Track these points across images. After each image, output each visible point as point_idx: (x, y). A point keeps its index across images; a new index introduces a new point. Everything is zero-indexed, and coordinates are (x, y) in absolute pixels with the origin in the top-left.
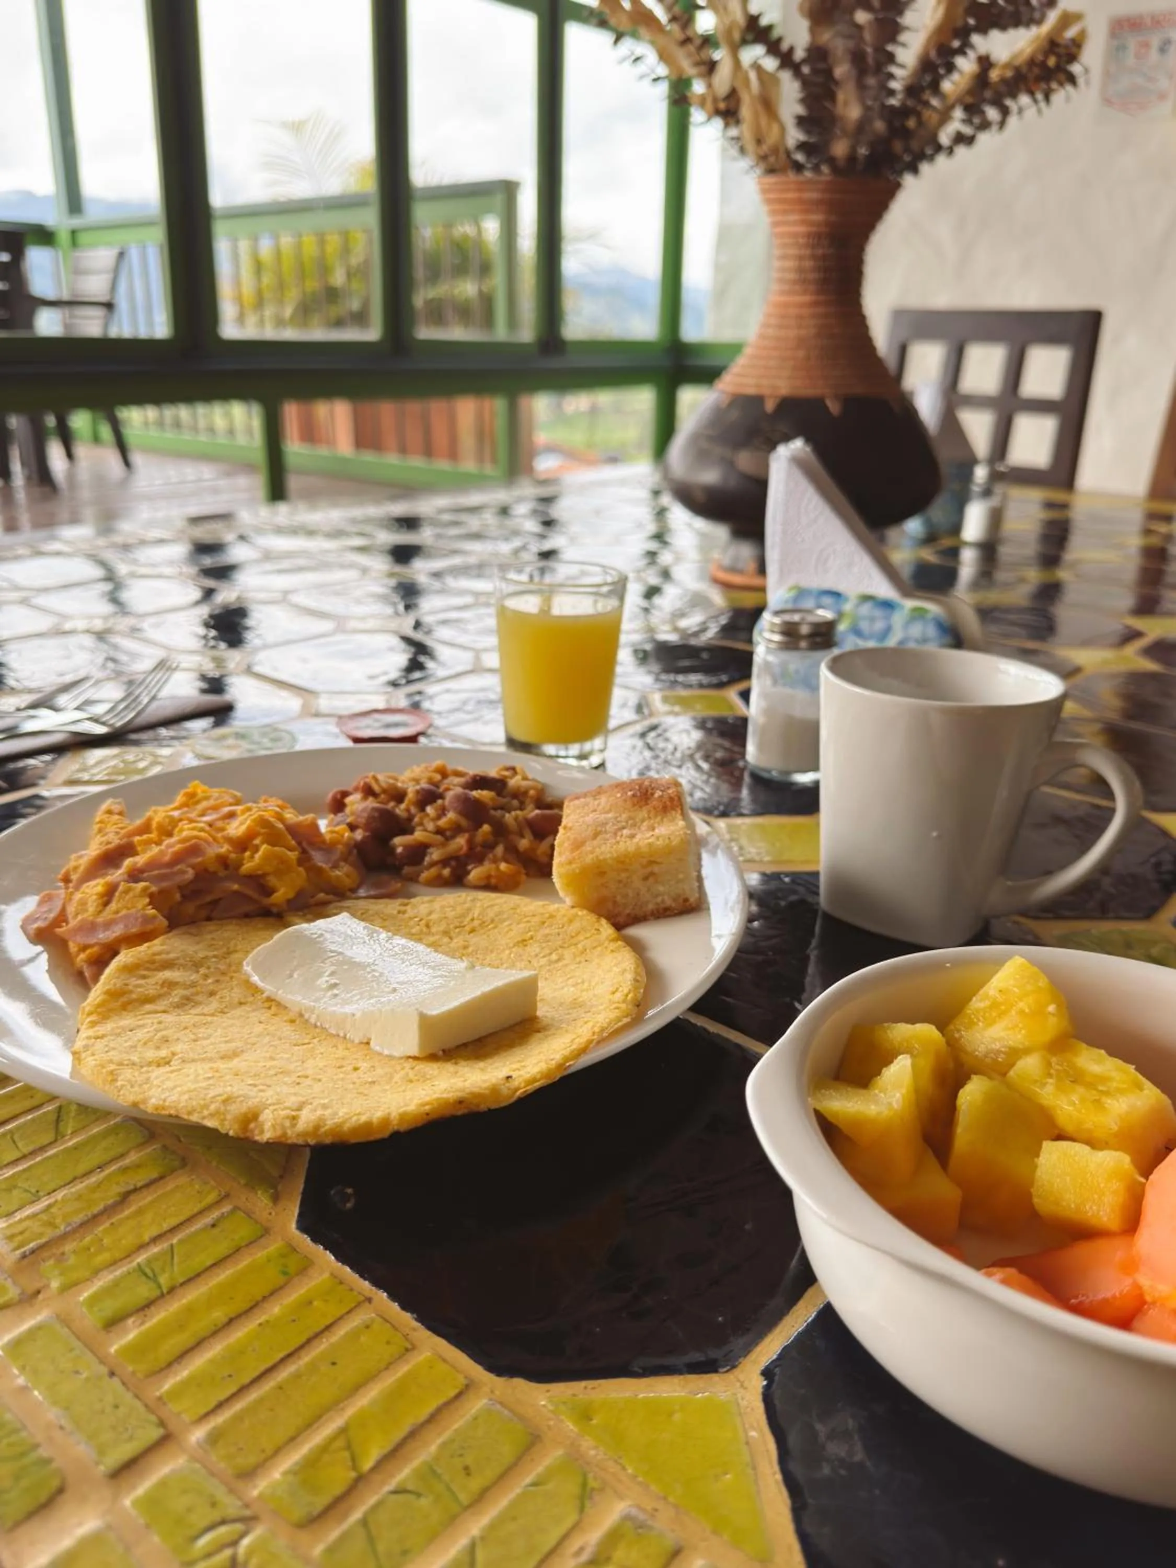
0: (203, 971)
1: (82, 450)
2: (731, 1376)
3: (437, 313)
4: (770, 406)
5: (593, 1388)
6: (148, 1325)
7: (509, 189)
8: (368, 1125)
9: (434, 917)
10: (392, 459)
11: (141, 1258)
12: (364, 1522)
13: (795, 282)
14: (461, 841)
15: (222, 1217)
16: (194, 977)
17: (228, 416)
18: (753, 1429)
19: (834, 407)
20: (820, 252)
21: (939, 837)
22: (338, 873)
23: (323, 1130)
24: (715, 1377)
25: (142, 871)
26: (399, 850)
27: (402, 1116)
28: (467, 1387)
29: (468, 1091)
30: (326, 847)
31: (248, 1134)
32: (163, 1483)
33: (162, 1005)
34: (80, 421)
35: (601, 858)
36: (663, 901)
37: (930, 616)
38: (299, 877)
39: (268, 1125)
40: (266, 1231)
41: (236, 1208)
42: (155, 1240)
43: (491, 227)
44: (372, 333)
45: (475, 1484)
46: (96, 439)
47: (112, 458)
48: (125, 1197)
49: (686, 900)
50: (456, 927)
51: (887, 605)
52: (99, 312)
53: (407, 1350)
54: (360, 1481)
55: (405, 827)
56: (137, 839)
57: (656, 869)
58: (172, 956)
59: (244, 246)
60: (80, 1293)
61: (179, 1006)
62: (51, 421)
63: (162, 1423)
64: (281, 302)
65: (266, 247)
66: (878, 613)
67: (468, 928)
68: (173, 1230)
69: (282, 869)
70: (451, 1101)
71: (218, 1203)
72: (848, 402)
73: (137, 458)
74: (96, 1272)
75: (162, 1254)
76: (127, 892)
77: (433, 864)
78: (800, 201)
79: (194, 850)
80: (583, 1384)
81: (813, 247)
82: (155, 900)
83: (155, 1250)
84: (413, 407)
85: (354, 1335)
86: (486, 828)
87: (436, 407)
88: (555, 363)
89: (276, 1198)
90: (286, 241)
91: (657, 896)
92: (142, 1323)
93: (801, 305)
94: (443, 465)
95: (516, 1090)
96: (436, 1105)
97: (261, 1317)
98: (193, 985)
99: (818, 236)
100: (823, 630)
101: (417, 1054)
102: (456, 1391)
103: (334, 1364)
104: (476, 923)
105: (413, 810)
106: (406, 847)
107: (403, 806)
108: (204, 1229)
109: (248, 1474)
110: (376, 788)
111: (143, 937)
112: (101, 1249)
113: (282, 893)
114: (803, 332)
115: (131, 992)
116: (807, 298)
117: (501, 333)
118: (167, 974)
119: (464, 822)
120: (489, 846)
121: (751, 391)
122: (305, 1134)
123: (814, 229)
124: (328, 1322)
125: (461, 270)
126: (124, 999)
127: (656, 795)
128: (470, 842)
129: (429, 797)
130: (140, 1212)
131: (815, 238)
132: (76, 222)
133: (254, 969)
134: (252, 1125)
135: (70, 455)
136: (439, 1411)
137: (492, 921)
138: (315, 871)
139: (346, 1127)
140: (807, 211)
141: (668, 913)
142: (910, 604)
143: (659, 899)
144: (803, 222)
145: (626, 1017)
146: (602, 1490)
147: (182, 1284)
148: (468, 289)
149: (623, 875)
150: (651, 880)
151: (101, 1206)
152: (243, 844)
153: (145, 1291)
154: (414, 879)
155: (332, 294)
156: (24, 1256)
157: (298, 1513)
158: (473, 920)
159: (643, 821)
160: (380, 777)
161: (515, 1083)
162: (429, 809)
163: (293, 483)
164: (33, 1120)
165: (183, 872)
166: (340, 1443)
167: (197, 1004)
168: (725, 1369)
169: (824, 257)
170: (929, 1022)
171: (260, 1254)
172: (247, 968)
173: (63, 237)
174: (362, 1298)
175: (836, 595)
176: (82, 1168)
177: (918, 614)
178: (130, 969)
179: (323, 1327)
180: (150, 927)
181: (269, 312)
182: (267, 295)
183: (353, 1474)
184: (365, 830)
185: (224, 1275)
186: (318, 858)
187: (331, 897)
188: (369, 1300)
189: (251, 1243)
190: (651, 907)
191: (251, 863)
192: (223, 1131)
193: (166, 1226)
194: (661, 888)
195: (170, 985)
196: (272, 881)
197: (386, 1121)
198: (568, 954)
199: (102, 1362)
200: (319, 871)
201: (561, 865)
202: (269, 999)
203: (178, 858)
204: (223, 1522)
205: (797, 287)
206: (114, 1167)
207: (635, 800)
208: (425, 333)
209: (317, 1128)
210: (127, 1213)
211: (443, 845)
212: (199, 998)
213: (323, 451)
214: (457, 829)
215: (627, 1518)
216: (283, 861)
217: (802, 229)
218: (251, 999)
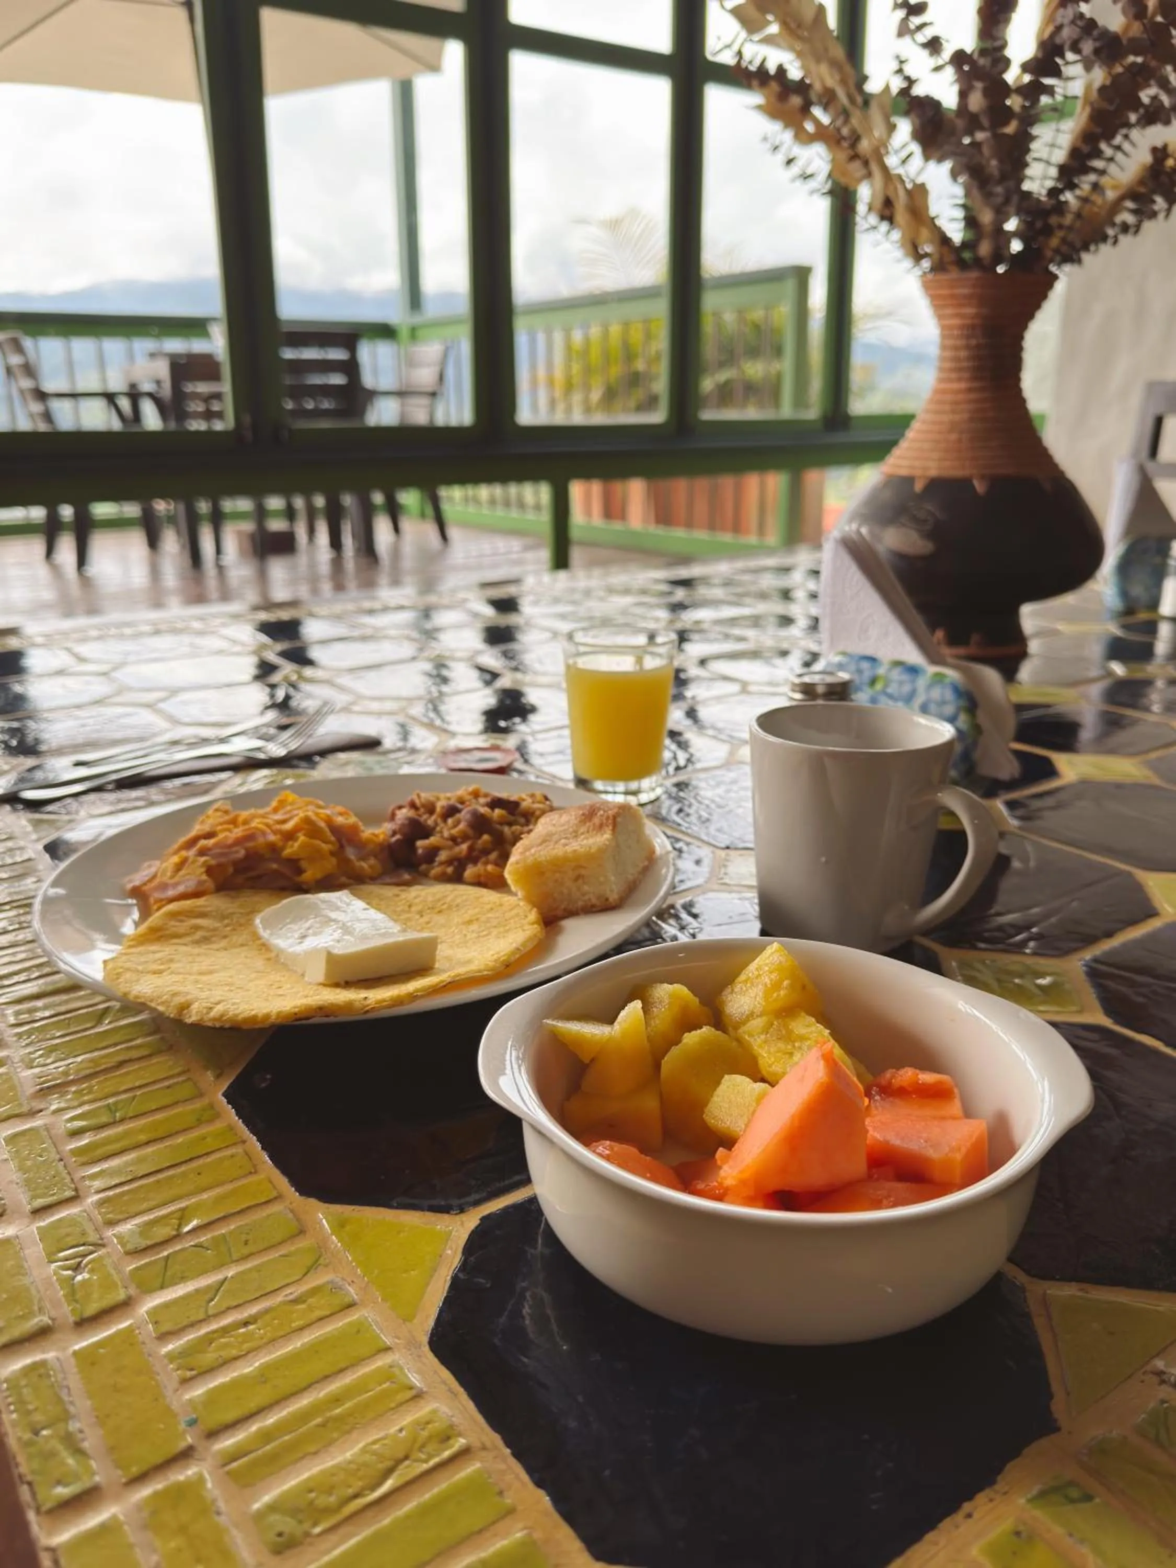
0: (226, 921)
1: (406, 525)
2: (458, 1218)
3: (725, 394)
4: (918, 487)
5: (359, 1211)
6: (98, 1137)
7: (802, 274)
8: (254, 1018)
9: (417, 901)
10: (679, 533)
11: (111, 1101)
12: (168, 1257)
13: (951, 370)
14: (464, 847)
15: (177, 1083)
16: (217, 925)
17: (537, 494)
18: (451, 1249)
19: (979, 486)
20: (974, 342)
21: (827, 862)
22: (364, 865)
23: (225, 1018)
24: (446, 1216)
25: (209, 849)
26: (420, 851)
27: (279, 1013)
28: (276, 1198)
29: (329, 1002)
30: (360, 845)
31: (182, 1018)
32: (60, 1220)
33: (188, 939)
34: (409, 498)
35: (539, 860)
36: (590, 899)
37: (947, 681)
38: (330, 864)
39: (194, 1012)
40: (201, 1095)
41: (189, 1079)
42: (126, 1091)
43: (784, 312)
44: (658, 417)
45: (246, 1251)
46: (423, 515)
47: (430, 531)
48: (121, 1064)
49: (607, 900)
50: (429, 909)
51: (913, 670)
52: (425, 401)
53: (251, 1173)
54: (178, 1237)
55: (426, 832)
56: (219, 828)
57: (583, 872)
58: (209, 909)
59: (558, 338)
60: (63, 1115)
61: (197, 943)
62: (378, 498)
63: (76, 1190)
64: (587, 388)
65: (577, 337)
66: (905, 677)
67: (436, 910)
68: (140, 1087)
69: (315, 856)
70: (314, 1007)
71: (179, 1074)
72: (995, 482)
73: (454, 533)
74: (80, 1105)
75: (126, 1099)
76: (193, 862)
77: (441, 863)
78: (953, 296)
79: (250, 837)
80: (353, 1207)
81: (968, 337)
82: (209, 871)
83: (124, 1096)
84: (702, 484)
85: (221, 1160)
86: (486, 837)
87: (727, 482)
88: (840, 438)
89: (218, 1076)
90: (595, 331)
91: (584, 895)
92: (95, 1136)
93: (959, 391)
94: (727, 538)
95: (368, 1005)
96: (303, 1008)
97: (168, 1143)
98: (215, 929)
99: (973, 327)
100: (839, 689)
101: (325, 982)
102: (267, 1199)
103: (199, 1174)
104: (445, 907)
105: (439, 821)
106: (425, 848)
107: (433, 818)
108: (162, 1088)
109: (111, 1223)
110: (418, 802)
111: (196, 895)
112: (89, 1093)
113: (310, 874)
114: (957, 417)
115: (167, 929)
116: (963, 385)
117: (786, 411)
118: (199, 921)
119: (470, 832)
120: (486, 852)
121: (904, 472)
122: (214, 1019)
123: (968, 322)
124: (209, 1150)
125: (754, 352)
126: (160, 934)
127: (599, 814)
128: (471, 849)
129: (451, 811)
130: (127, 1073)
131: (970, 330)
132: (417, 320)
133: (261, 922)
134: (185, 1012)
135: (397, 529)
136: (249, 1208)
137: (457, 906)
138: (344, 861)
139: (240, 1017)
140: (960, 305)
141: (594, 909)
142: (932, 669)
143: (586, 897)
144: (957, 315)
145: (488, 971)
146: (326, 1266)
147: (131, 1118)
148: (755, 369)
149: (557, 875)
150: (580, 881)
151: (103, 1067)
152: (290, 836)
153: (104, 1119)
154: (425, 875)
155: (635, 380)
156: (41, 1090)
157: (130, 1247)
158: (443, 904)
159: (583, 834)
160: (423, 795)
161: (368, 1002)
162: (450, 821)
163: (576, 554)
164: (87, 1013)
165: (237, 852)
166: (177, 1215)
167: (211, 943)
168: (455, 1212)
169: (978, 346)
170: (682, 984)
171: (189, 1107)
172: (258, 921)
173: (404, 333)
174: (240, 1140)
175: (872, 660)
176: (104, 1044)
177: (938, 679)
178: (173, 915)
179: (204, 1152)
180: (201, 888)
181: (577, 398)
182: (575, 380)
183: (174, 1233)
184: (401, 834)
185: (159, 1116)
186: (351, 853)
187: (351, 881)
188: (244, 1142)
189: (186, 1100)
190: (580, 904)
191: (291, 849)
192: (167, 1014)
193: (137, 1084)
194: (586, 888)
195: (197, 928)
196: (304, 864)
197: (267, 1016)
198: (495, 932)
199: (58, 1153)
200: (347, 861)
201: (512, 865)
202: (264, 945)
203: (239, 842)
204: (83, 1245)
205: (954, 375)
206: (123, 1046)
207: (583, 817)
208: (708, 415)
209: (222, 1016)
210: (118, 1073)
211: (450, 848)
212: (214, 939)
213: (617, 526)
214: (465, 837)
215: (332, 1282)
216: (319, 850)
217: (956, 322)
218: (251, 943)
